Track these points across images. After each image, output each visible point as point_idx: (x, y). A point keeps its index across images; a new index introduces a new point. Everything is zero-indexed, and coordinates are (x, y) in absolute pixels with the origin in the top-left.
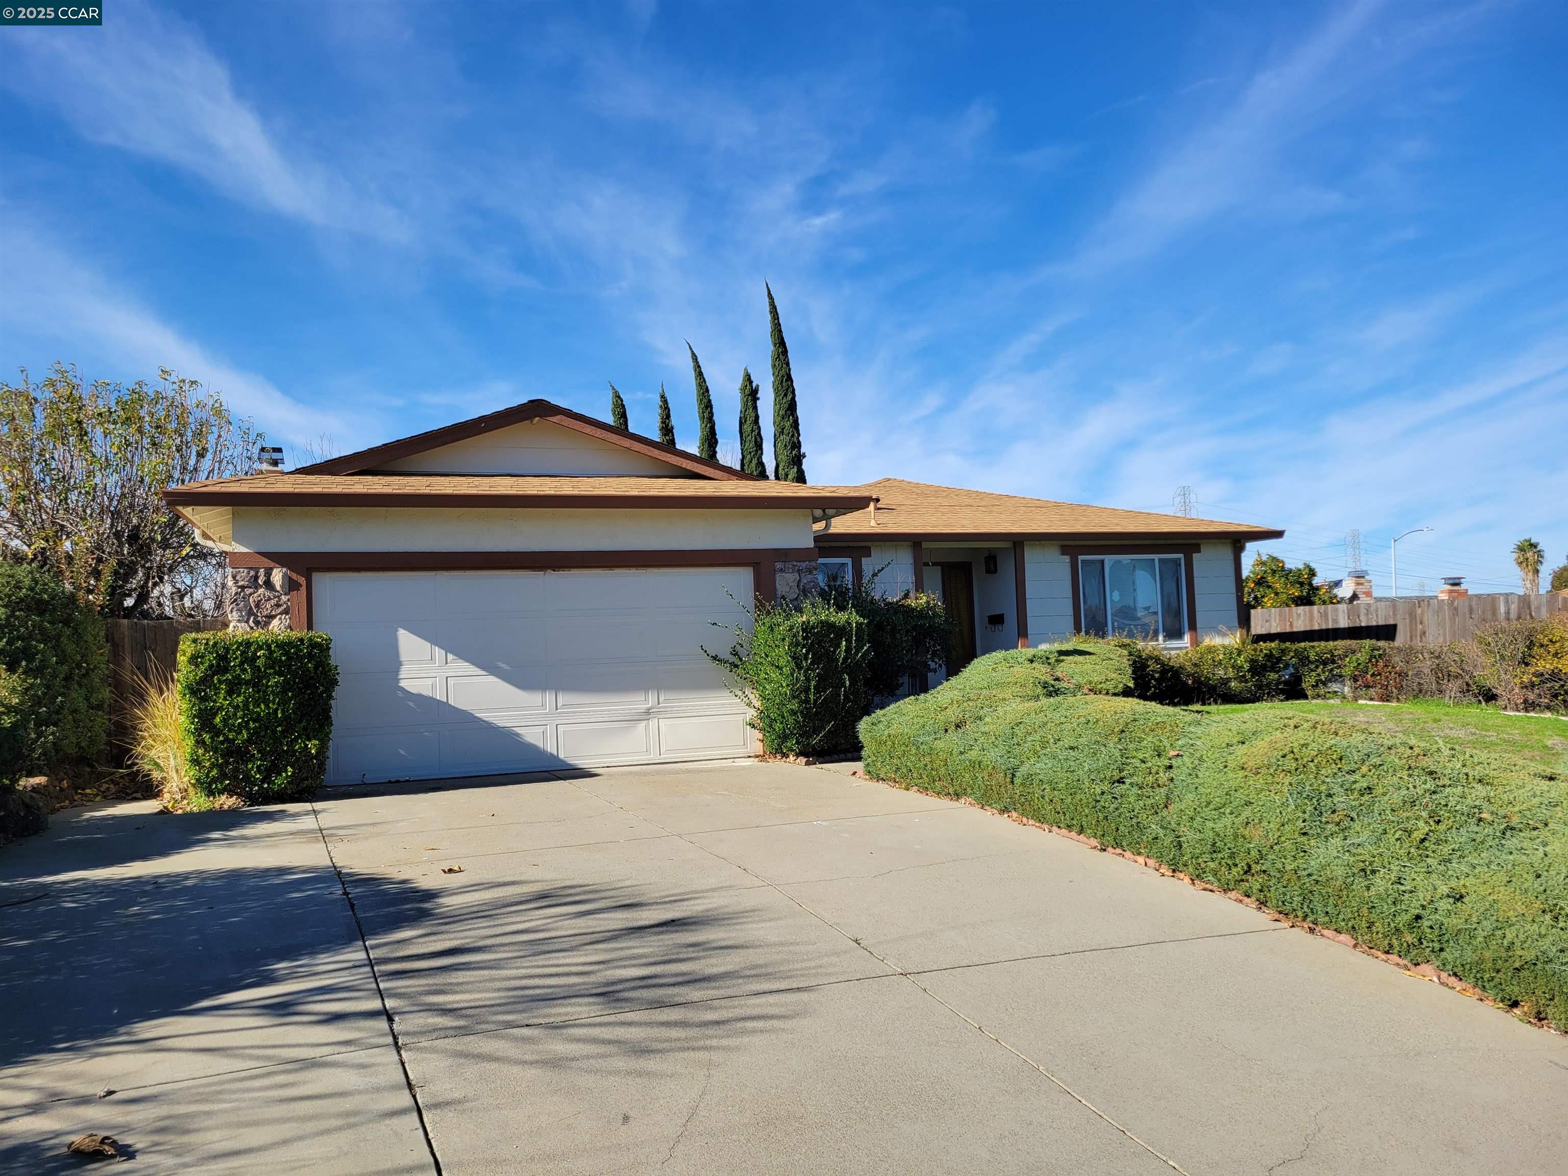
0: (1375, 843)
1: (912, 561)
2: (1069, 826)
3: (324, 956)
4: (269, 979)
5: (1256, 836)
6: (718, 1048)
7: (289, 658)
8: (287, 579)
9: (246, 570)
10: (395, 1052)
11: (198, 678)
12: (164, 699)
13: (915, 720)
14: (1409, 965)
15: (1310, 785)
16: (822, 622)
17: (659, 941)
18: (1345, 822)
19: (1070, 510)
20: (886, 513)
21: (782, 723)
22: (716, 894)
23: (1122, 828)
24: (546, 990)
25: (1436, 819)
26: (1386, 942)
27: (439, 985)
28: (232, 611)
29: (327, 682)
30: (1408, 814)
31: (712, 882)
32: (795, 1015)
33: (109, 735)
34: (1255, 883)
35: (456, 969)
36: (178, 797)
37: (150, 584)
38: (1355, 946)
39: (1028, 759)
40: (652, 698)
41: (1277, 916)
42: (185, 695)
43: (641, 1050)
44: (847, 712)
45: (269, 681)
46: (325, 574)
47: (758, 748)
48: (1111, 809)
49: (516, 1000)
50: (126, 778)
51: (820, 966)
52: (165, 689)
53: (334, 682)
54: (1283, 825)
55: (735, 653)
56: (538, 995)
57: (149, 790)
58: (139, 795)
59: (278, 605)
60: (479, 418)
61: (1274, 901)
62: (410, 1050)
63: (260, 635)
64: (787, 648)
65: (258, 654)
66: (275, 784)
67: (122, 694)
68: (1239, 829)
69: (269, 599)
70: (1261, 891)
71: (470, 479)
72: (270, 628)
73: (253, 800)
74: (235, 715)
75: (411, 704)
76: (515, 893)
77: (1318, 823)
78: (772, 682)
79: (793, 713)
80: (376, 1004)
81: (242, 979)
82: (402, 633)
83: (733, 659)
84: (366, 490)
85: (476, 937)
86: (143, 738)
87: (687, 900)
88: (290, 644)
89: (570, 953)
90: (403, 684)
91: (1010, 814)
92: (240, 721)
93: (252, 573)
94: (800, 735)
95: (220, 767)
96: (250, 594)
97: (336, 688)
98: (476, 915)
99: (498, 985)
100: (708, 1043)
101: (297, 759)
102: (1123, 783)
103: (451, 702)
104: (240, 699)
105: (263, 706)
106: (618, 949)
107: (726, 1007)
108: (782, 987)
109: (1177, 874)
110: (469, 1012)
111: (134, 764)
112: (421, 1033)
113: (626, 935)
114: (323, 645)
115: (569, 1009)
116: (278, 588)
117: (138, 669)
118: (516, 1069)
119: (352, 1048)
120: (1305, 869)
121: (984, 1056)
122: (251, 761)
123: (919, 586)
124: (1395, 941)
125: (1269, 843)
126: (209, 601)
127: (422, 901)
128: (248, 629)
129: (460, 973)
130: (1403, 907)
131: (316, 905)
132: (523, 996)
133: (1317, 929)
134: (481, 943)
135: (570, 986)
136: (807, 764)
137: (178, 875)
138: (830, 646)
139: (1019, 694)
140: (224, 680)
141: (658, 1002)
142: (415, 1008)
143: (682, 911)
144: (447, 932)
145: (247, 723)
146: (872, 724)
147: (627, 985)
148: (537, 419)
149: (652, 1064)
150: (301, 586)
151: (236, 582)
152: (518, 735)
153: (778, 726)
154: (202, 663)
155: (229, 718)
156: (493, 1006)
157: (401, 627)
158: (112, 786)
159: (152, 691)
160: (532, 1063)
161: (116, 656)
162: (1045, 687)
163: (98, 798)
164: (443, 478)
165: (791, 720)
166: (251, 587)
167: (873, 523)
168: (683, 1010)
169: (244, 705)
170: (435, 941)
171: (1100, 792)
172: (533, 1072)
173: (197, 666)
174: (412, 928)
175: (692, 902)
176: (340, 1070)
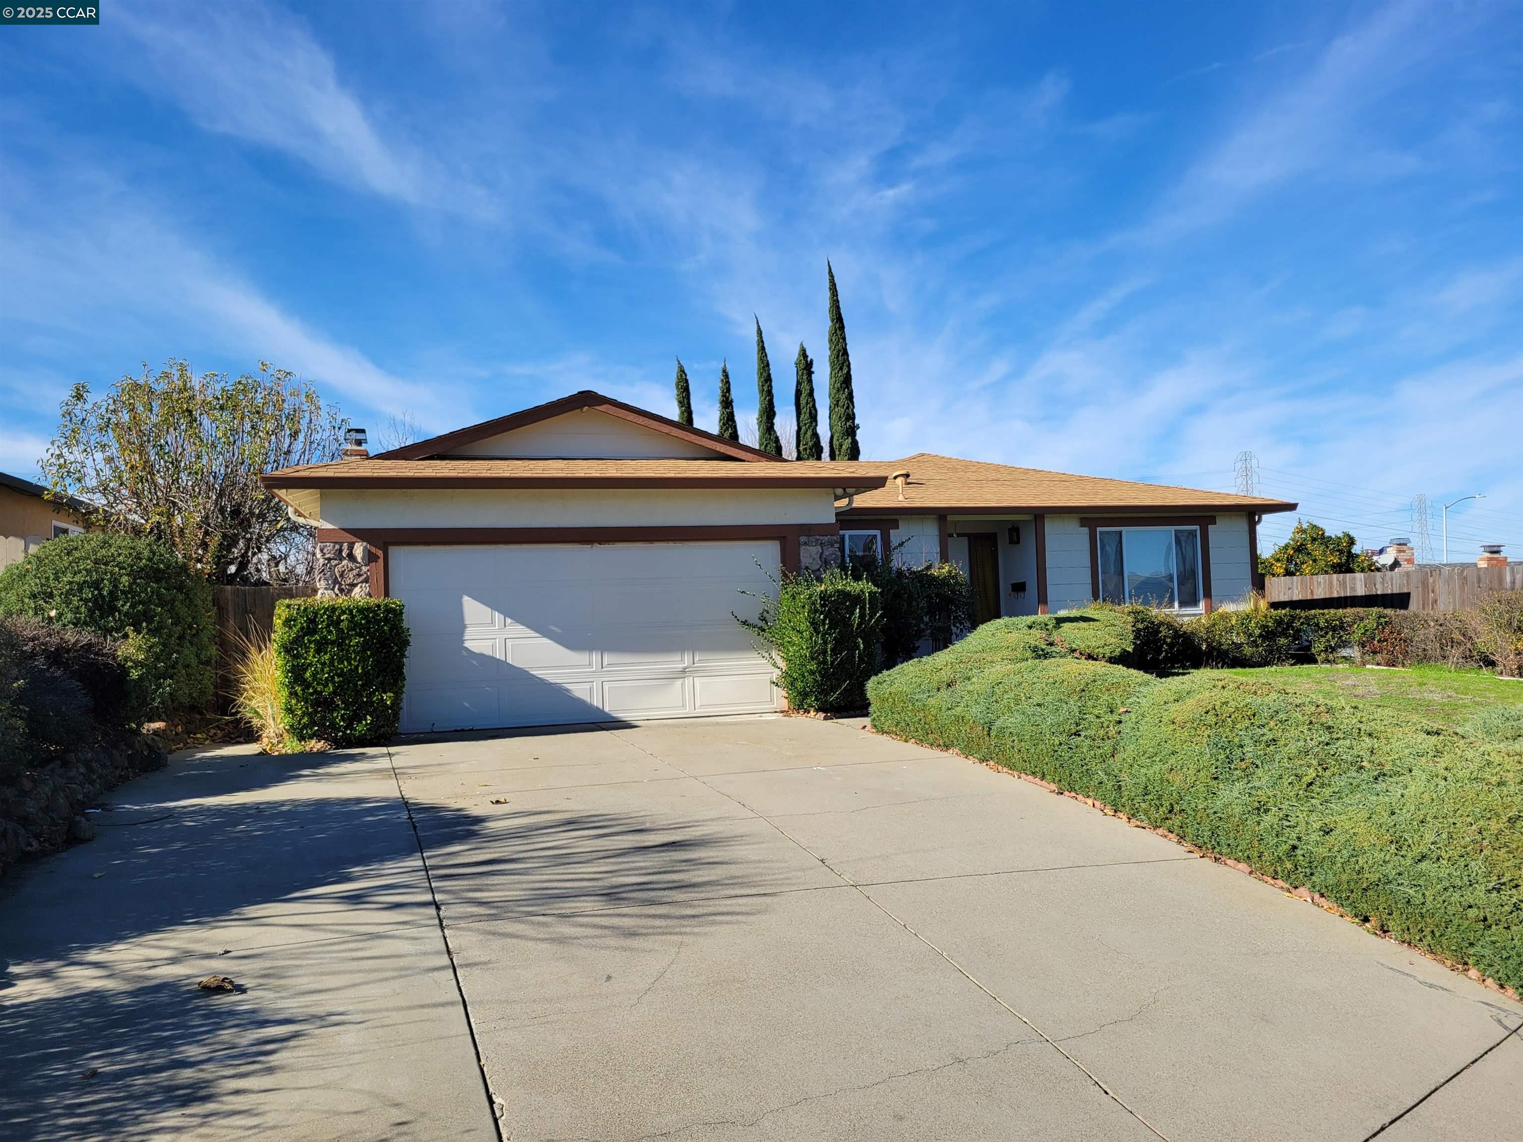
0: (1272, 786)
1: (937, 533)
2: (1033, 773)
3: (390, 863)
4: (348, 879)
5: (1177, 780)
6: (690, 934)
7: (368, 622)
8: (367, 552)
9: (332, 545)
10: (439, 930)
11: (291, 638)
12: (262, 657)
13: (914, 680)
14: (1290, 888)
15: (1226, 737)
16: (838, 591)
17: (659, 857)
18: (1251, 769)
19: (1093, 483)
20: (915, 487)
21: (802, 682)
22: (714, 823)
23: (1074, 774)
24: (562, 891)
25: (1324, 766)
26: (1273, 868)
27: (479, 885)
28: (320, 580)
29: (401, 643)
30: (1302, 762)
31: (712, 814)
32: (758, 912)
33: (216, 687)
34: (1177, 820)
35: (493, 875)
36: (275, 741)
37: (250, 554)
38: (1251, 873)
39: (1003, 714)
40: (687, 659)
41: (1192, 848)
42: (280, 653)
43: (632, 934)
44: (861, 672)
45: (351, 641)
46: (398, 547)
47: (784, 704)
48: (1066, 758)
49: (538, 897)
50: (230, 725)
51: (787, 879)
52: (263, 647)
53: (407, 643)
54: (1199, 771)
55: (763, 619)
56: (556, 894)
57: (250, 735)
58: (242, 739)
59: (359, 575)
60: (534, 408)
61: (1191, 836)
62: (452, 929)
63: (344, 601)
64: (806, 614)
65: (342, 618)
66: (356, 730)
67: (226, 652)
68: (1164, 774)
69: (352, 570)
70: (1181, 827)
71: (527, 463)
72: (353, 595)
73: (338, 744)
74: (322, 670)
75: (474, 662)
76: (548, 819)
77: (1227, 769)
78: (794, 645)
79: (812, 673)
80: (428, 897)
81: (325, 878)
82: (466, 599)
83: (761, 624)
84: (434, 474)
85: (512, 851)
86: (245, 690)
87: (689, 827)
88: (369, 609)
89: (585, 865)
90: (467, 644)
91: (988, 763)
92: (327, 675)
93: (337, 547)
94: (819, 693)
95: (310, 715)
96: (336, 565)
97: (408, 648)
98: (514, 835)
99: (525, 886)
100: (683, 930)
101: (375, 709)
102: (1079, 735)
103: (509, 661)
104: (327, 657)
105: (346, 663)
106: (624, 862)
107: (703, 906)
108: (752, 893)
109: (1119, 814)
110: (500, 904)
111: (237, 712)
112: (461, 918)
113: (633, 852)
114: (396, 610)
115: (578, 904)
116: (359, 560)
117: (240, 629)
118: (530, 944)
119: (408, 927)
120: (1212, 808)
121: (901, 944)
122: (336, 710)
123: (944, 557)
124: (1279, 868)
125: (1187, 786)
126: (302, 566)
127: (471, 825)
128: (334, 596)
129: (496, 877)
130: (1284, 839)
131: (385, 826)
132: (543, 895)
133: (1223, 859)
134: (515, 856)
135: (580, 888)
136: (825, 718)
137: (276, 803)
138: (846, 613)
139: (1008, 657)
140: (314, 641)
141: (650, 901)
142: (458, 901)
143: (683, 835)
144: (489, 848)
145: (333, 677)
146: (878, 683)
147: (627, 888)
148: (586, 408)
149: (636, 943)
150: (379, 558)
151: (324, 554)
152: (568, 690)
153: (799, 685)
154: (294, 625)
155: (318, 673)
156: (518, 900)
157: (466, 595)
158: (219, 732)
159: (253, 650)
160: (543, 940)
161: (221, 618)
162: (1034, 651)
163: (207, 742)
164: (502, 462)
165: (810, 679)
166: (336, 559)
167: (901, 498)
168: (669, 907)
169: (330, 662)
170: (478, 854)
171: (1058, 743)
172: (545, 946)
173: (290, 628)
174: (462, 844)
175: (692, 829)
176: (397, 941)
